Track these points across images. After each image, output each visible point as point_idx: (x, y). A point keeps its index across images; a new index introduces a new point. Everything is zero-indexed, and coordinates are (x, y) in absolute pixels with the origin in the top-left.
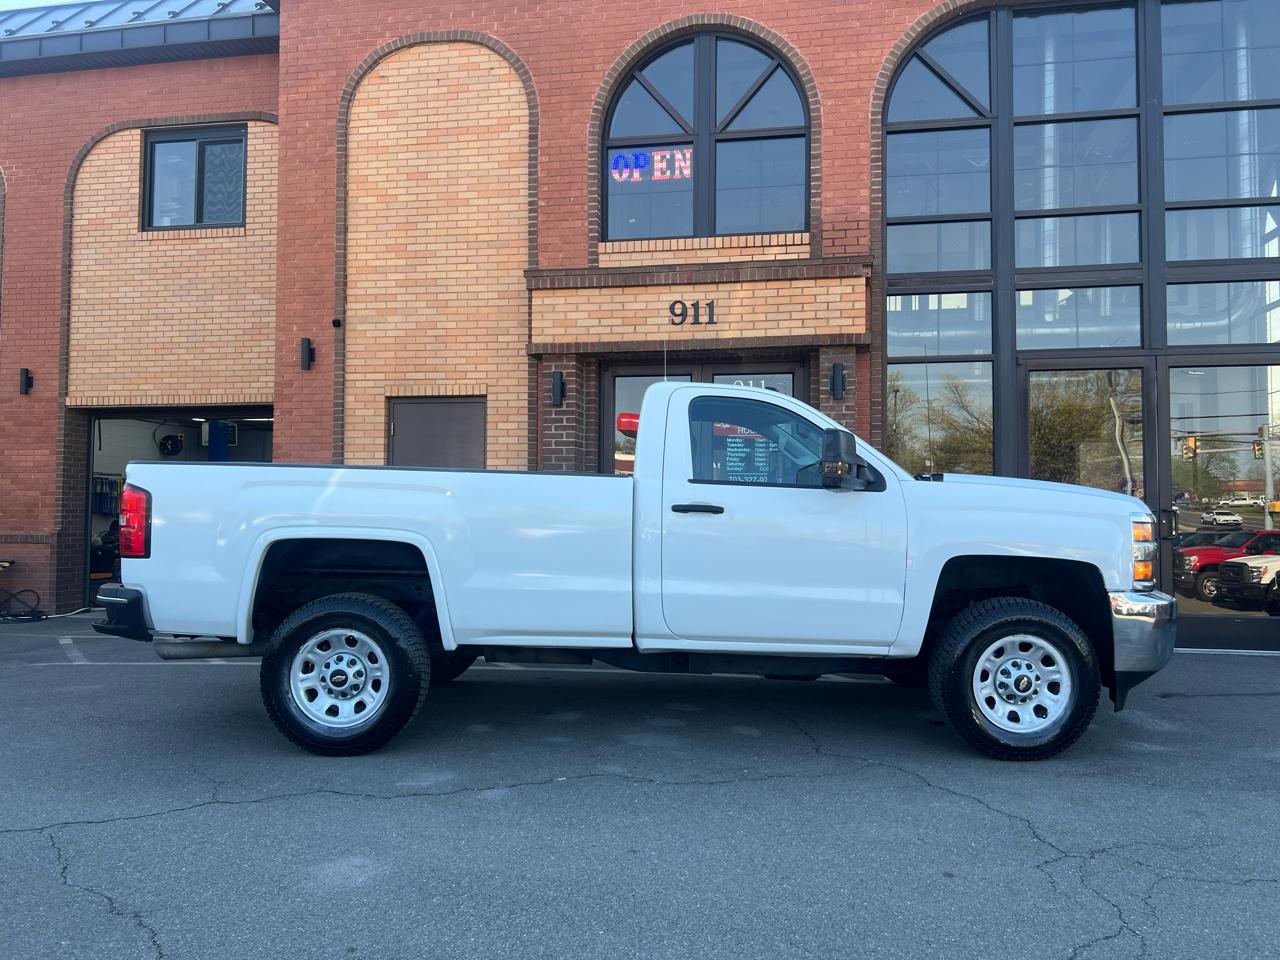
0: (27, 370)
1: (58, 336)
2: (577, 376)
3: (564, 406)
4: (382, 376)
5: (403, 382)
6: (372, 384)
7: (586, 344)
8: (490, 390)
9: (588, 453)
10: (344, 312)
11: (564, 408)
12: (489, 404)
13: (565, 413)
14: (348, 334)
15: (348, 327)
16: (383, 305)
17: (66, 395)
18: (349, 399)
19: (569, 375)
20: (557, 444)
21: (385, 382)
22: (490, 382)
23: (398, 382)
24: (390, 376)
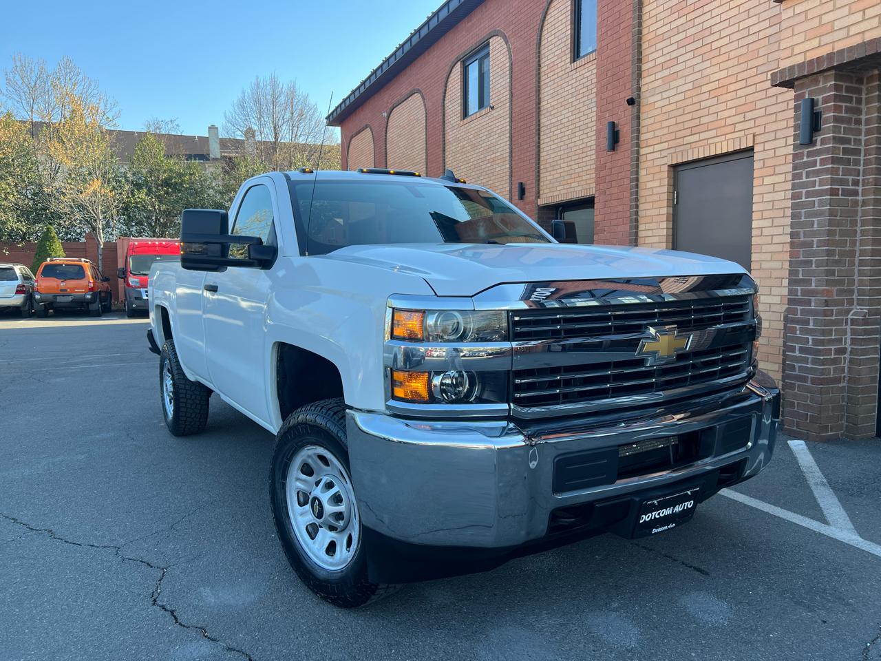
0: (522, 183)
1: (534, 156)
2: (836, 98)
3: (819, 143)
4: (665, 145)
5: (682, 148)
6: (657, 155)
7: (841, 52)
8: (758, 139)
9: (864, 203)
10: (639, 89)
11: (818, 147)
12: (756, 157)
13: (818, 152)
14: (643, 109)
15: (643, 102)
16: (667, 72)
17: (539, 197)
18: (642, 172)
19: (826, 100)
20: (808, 195)
21: (669, 151)
22: (757, 131)
23: (678, 149)
24: (672, 144)
